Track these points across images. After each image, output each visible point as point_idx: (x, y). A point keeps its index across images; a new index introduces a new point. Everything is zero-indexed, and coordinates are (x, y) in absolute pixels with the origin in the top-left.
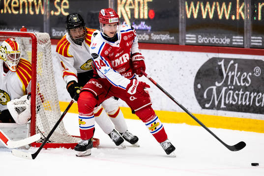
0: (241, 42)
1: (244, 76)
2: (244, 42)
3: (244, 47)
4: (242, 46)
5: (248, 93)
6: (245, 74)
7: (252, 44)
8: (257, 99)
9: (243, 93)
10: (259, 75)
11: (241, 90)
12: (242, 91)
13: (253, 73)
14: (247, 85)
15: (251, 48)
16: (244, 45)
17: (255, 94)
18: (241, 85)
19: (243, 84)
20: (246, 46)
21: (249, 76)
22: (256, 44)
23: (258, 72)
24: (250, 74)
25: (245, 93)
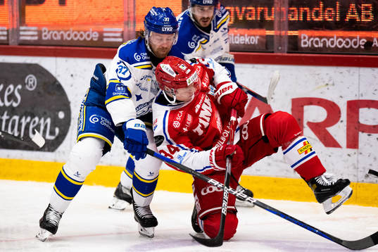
0: (4, 36)
1: (9, 90)
2: (8, 35)
3: (8, 44)
4: (6, 42)
5: (16, 118)
6: (11, 87)
7: (22, 38)
8: (31, 127)
9: (8, 117)
10: (34, 88)
11: (6, 113)
12: (7, 115)
13: (24, 84)
14: (15, 105)
15: (20, 45)
16: (8, 40)
17: (29, 119)
18: (4, 105)
19: (7, 104)
20: (11, 42)
21: (18, 90)
22: (28, 38)
23: (32, 83)
24: (20, 87)
25: (11, 118)
